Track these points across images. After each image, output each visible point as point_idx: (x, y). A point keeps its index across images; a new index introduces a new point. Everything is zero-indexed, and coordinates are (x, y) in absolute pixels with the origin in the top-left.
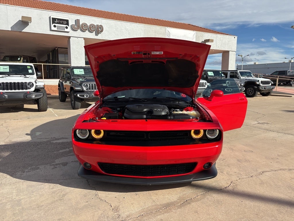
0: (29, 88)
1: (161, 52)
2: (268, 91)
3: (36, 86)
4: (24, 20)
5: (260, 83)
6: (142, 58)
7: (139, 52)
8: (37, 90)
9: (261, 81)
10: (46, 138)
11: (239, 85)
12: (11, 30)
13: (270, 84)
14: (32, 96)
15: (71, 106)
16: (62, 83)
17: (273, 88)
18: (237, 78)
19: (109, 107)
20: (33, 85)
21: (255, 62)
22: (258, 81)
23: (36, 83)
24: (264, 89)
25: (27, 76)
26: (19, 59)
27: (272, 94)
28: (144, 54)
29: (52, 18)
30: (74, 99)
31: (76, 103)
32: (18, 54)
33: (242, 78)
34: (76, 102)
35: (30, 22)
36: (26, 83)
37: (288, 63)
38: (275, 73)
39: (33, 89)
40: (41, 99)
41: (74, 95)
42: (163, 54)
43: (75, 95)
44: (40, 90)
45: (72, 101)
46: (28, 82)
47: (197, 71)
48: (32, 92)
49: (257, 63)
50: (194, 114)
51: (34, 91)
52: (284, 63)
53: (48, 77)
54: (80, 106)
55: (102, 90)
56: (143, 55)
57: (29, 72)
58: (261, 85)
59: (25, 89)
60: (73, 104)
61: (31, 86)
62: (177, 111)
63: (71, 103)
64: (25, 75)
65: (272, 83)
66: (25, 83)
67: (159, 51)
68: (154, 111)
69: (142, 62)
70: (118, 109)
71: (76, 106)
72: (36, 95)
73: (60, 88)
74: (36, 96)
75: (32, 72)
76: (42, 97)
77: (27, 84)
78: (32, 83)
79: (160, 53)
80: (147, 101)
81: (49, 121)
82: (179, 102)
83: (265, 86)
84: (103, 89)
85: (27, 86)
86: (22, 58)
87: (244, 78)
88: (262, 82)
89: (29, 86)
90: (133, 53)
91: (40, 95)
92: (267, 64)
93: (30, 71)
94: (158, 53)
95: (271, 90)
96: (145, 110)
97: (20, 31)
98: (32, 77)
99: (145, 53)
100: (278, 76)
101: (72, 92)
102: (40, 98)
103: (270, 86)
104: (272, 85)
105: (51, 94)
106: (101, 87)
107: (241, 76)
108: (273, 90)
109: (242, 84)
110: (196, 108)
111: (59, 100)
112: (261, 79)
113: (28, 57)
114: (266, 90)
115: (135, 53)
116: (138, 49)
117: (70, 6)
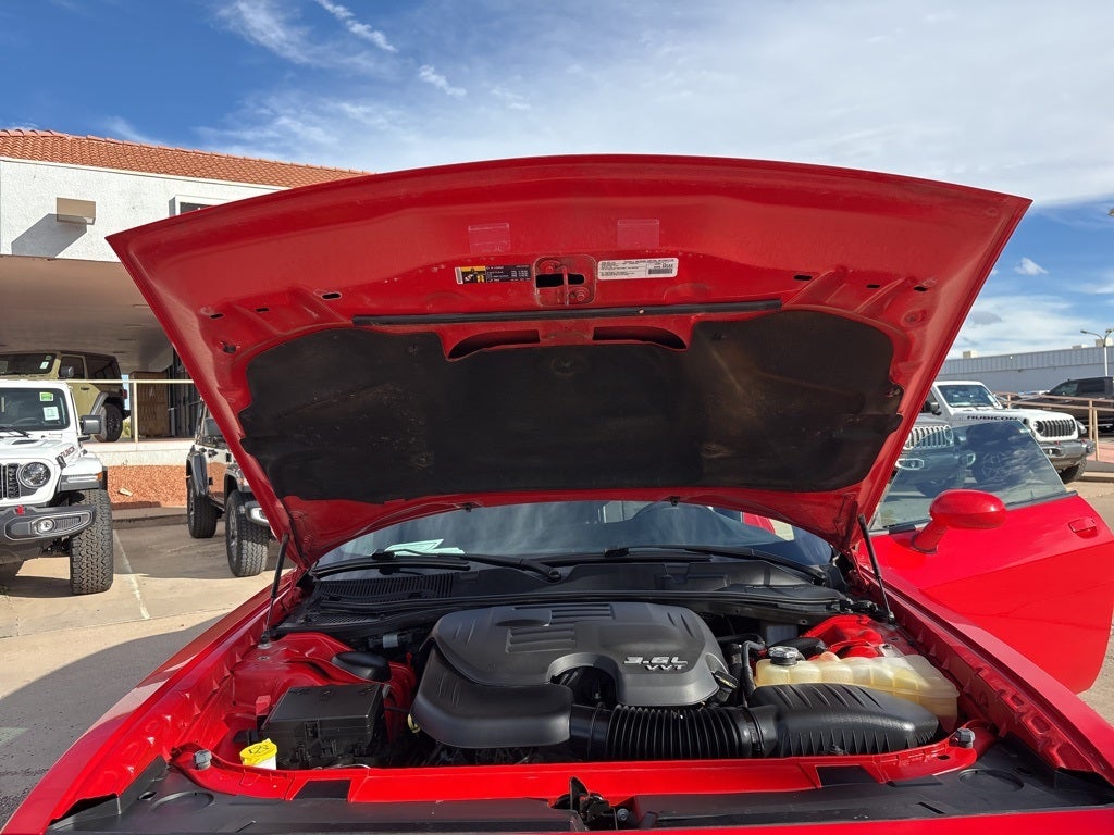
0: (30, 491)
1: (661, 262)
2: (1069, 463)
3: (63, 478)
4: (66, 212)
5: (1034, 428)
6: (532, 311)
7: (507, 271)
8: (66, 497)
9: (1038, 422)
10: (27, 772)
11: (948, 442)
12: (10, 253)
13: (1075, 435)
14: (37, 524)
15: (227, 562)
16: (201, 459)
17: (1087, 451)
18: (934, 413)
19: (334, 634)
20: (48, 473)
21: (967, 350)
22: (1025, 421)
23: (62, 465)
24: (1054, 456)
25: (35, 435)
26: (44, 365)
27: (1085, 474)
28: (543, 281)
29: (182, 204)
30: (239, 529)
31: (248, 546)
32: (42, 347)
33: (952, 411)
34: (245, 542)
35: (90, 220)
36: (15, 467)
37: (1093, 348)
38: (1064, 389)
39: (45, 493)
40: (83, 537)
41: (238, 511)
42: (674, 274)
43: (243, 510)
44: (81, 497)
45: (233, 538)
46: (23, 462)
47: (897, 387)
48: (39, 506)
49: (974, 354)
50: (911, 686)
51: (51, 504)
52: (1077, 349)
53: (173, 432)
54: (265, 559)
55: (292, 521)
56: (537, 291)
57: (47, 419)
58: (1039, 437)
59: (10, 496)
60: (235, 553)
61: (36, 481)
62: (780, 661)
63: (229, 548)
64: (23, 431)
65: (1079, 430)
66: (10, 466)
67: (652, 255)
68: (628, 678)
69: (533, 337)
70: (390, 640)
71: (246, 561)
72: (58, 519)
73: (192, 478)
74: (55, 527)
75: (57, 417)
76: (86, 528)
77: (19, 471)
78: (45, 467)
79: (659, 271)
80: (570, 578)
81: (93, 652)
82: (768, 575)
83: (1056, 443)
84: (296, 513)
85: (20, 480)
86: (57, 362)
87: (960, 410)
88: (1040, 426)
89: (28, 482)
90: (465, 274)
91: (73, 519)
92: (1013, 355)
93: (51, 413)
94: (639, 270)
95: (1078, 459)
96: (562, 664)
97: (51, 256)
98: (56, 438)
99: (550, 271)
100: (1091, 401)
101: (230, 498)
102: (79, 533)
103: (1075, 441)
104: (1081, 435)
105: (163, 504)
106: (280, 505)
107: (948, 402)
108: (1088, 458)
109: (962, 439)
110: (891, 622)
111: (185, 530)
112: (1035, 416)
113: (83, 357)
114: (1065, 459)
115: (480, 278)
116: (500, 248)
117: (260, 161)
